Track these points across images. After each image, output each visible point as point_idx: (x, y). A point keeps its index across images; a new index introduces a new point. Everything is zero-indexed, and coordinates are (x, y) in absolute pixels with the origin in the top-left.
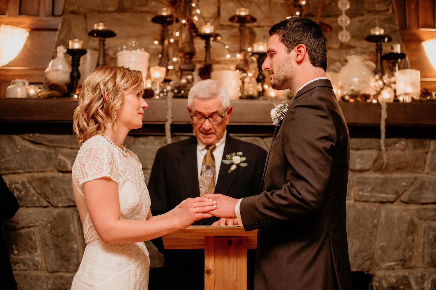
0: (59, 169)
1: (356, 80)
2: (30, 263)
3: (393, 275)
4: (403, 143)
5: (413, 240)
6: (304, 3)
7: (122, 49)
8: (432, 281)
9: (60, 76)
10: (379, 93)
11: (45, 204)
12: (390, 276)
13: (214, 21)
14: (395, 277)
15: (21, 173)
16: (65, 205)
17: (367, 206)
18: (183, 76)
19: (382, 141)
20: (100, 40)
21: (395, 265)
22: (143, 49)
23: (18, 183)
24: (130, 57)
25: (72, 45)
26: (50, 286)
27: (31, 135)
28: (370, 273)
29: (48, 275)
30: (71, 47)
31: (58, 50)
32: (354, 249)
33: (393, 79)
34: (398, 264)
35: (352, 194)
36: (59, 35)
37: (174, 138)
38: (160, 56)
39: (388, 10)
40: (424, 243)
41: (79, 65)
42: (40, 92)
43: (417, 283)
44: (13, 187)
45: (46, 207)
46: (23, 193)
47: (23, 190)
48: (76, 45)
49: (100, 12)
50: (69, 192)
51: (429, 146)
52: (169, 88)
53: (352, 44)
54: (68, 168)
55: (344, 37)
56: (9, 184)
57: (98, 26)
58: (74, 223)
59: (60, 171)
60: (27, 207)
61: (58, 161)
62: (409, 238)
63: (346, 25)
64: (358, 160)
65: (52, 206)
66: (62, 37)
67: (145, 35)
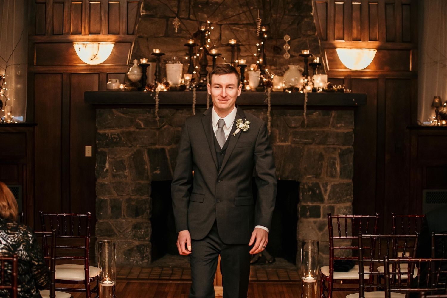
0: (137, 127)
1: (293, 79)
2: (123, 176)
3: (311, 182)
4: (317, 112)
5: (322, 164)
6: (266, 36)
7: (168, 63)
8: (332, 186)
9: (135, 77)
10: (304, 87)
11: (130, 145)
12: (309, 183)
13: (218, 42)
14: (312, 183)
15: (117, 129)
16: (140, 146)
17: (297, 146)
18: (202, 78)
19: (304, 114)
20: (157, 58)
21: (312, 177)
22: (180, 62)
23: (115, 135)
24: (173, 67)
25: (142, 61)
26: (133, 188)
27: (122, 109)
28: (299, 181)
29: (132, 182)
30: (141, 63)
31: (134, 62)
32: (290, 168)
33: (313, 78)
34: (313, 177)
35: (290, 139)
36: (133, 50)
37: (197, 110)
38: (189, 65)
39: (314, 34)
40: (327, 166)
41: (146, 72)
42: (126, 86)
43: (323, 187)
44: (113, 136)
45: (130, 147)
46: (118, 140)
47: (118, 139)
48: (144, 61)
49: (155, 37)
50: (143, 139)
51: (332, 114)
52: (194, 85)
53: (294, 54)
54: (141, 127)
55: (287, 56)
56: (110, 135)
57: (155, 51)
58: (145, 155)
59: (137, 128)
60: (120, 147)
61: (136, 123)
62: (320, 163)
63: (288, 49)
64: (293, 122)
65: (134, 146)
66: (135, 52)
67: (181, 51)
